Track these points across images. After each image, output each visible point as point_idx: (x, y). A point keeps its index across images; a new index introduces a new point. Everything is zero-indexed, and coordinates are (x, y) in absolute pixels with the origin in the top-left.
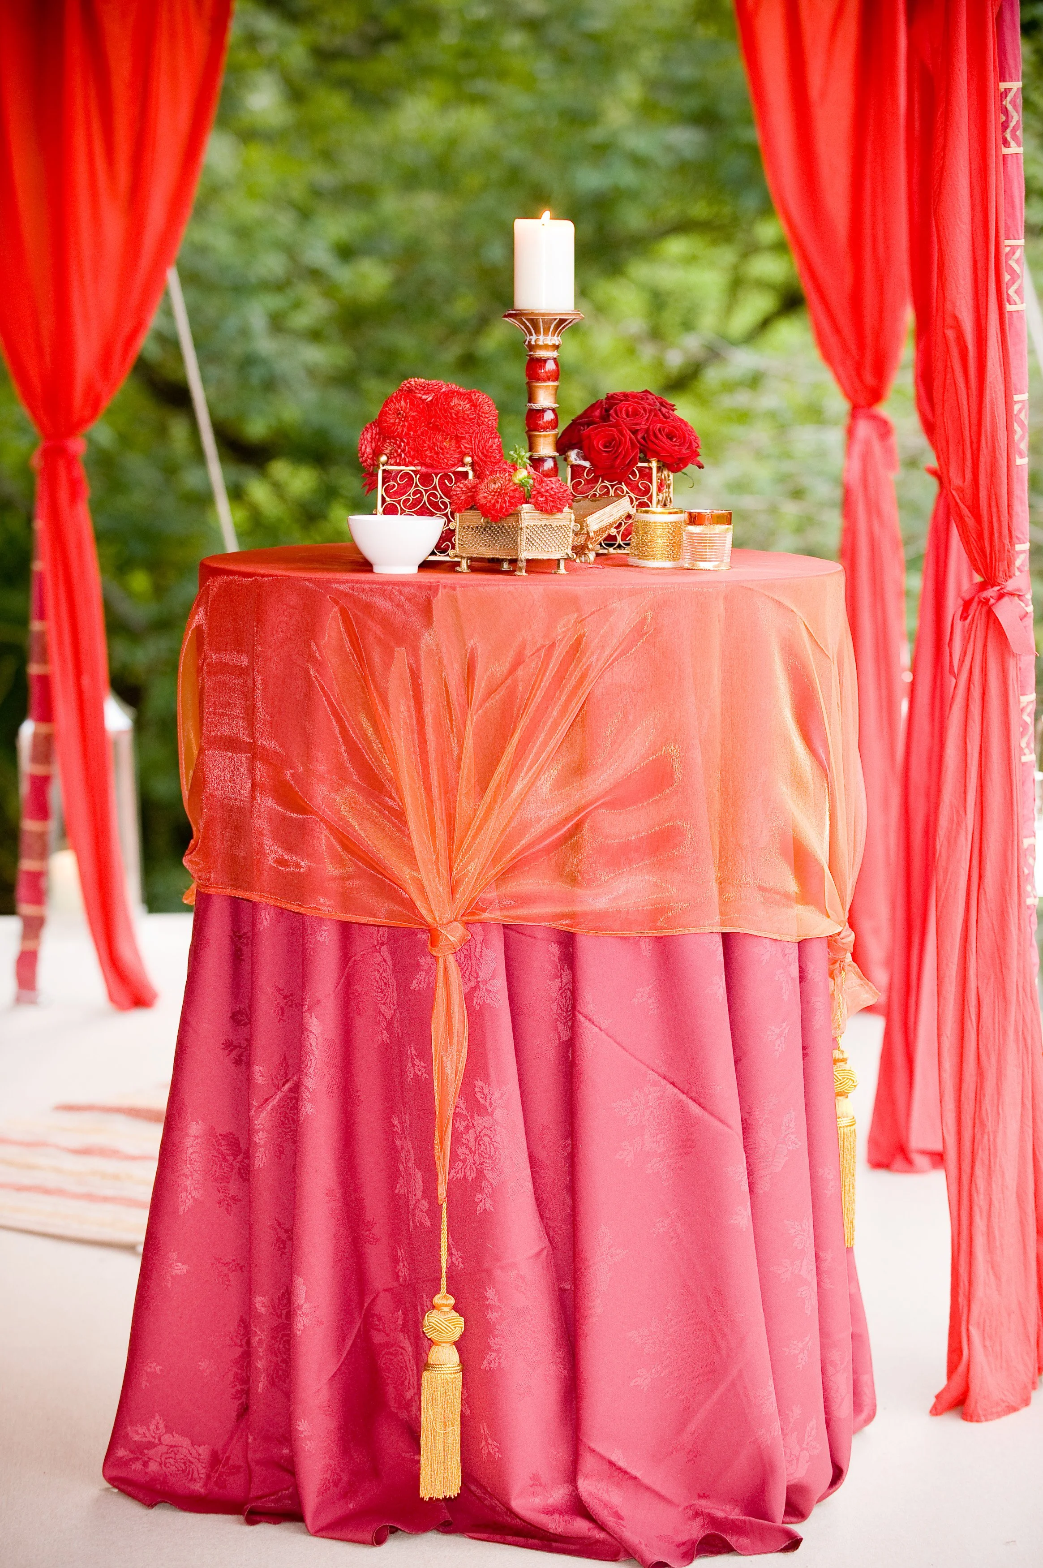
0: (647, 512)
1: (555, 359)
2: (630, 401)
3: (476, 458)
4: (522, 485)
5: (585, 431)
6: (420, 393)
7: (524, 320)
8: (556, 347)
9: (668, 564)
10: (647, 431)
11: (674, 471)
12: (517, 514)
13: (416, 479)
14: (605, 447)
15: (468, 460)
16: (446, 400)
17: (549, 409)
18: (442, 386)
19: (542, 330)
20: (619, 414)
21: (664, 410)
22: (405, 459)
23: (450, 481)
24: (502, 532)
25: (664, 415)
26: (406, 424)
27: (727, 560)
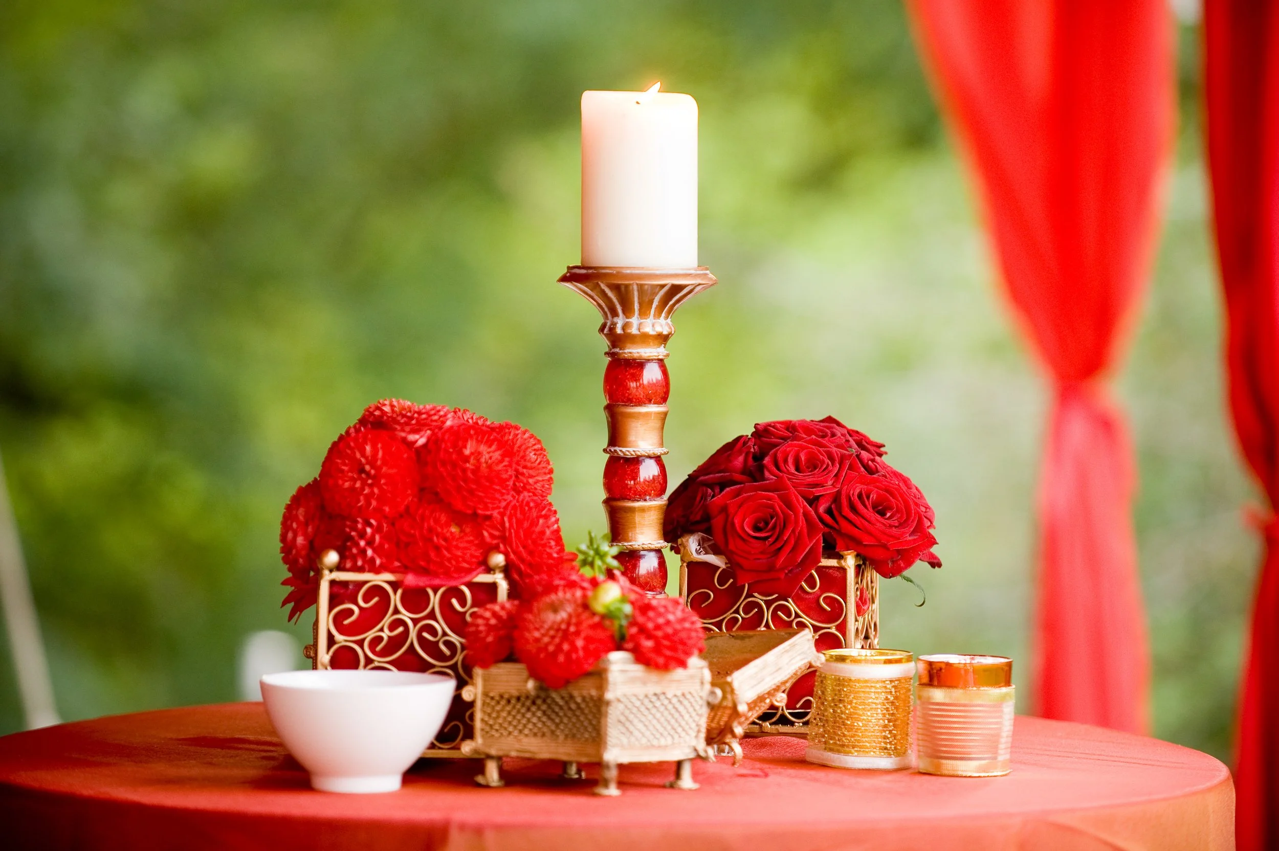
0: (842, 659)
1: (661, 362)
2: (801, 439)
3: (512, 556)
4: (608, 616)
5: (717, 499)
6: (403, 430)
7: (603, 286)
8: (663, 339)
9: (886, 763)
10: (836, 498)
11: (887, 573)
12: (600, 676)
13: (396, 599)
14: (756, 529)
15: (498, 559)
16: (455, 446)
17: (650, 457)
18: (445, 415)
19: (636, 306)
20: (782, 465)
21: (864, 454)
22: (372, 560)
23: (463, 601)
24: (570, 709)
25: (866, 467)
26: (376, 490)
27: (1004, 755)
